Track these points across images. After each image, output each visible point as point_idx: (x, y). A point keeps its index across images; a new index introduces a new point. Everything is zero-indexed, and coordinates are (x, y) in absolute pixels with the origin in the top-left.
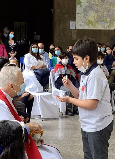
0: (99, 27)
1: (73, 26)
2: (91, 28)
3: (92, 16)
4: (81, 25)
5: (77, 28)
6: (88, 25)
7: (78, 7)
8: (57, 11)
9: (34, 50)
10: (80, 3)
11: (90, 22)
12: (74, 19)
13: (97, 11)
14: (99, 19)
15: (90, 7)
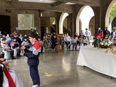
0: (26, 29)
1: (17, 29)
2: (23, 29)
3: (23, 26)
4: (20, 29)
5: (19, 29)
6: (22, 28)
7: (18, 23)
8: (11, 24)
9: (4, 37)
10: (19, 22)
11: (23, 28)
12: (18, 27)
13: (25, 24)
14: (26, 27)
15: (22, 23)
